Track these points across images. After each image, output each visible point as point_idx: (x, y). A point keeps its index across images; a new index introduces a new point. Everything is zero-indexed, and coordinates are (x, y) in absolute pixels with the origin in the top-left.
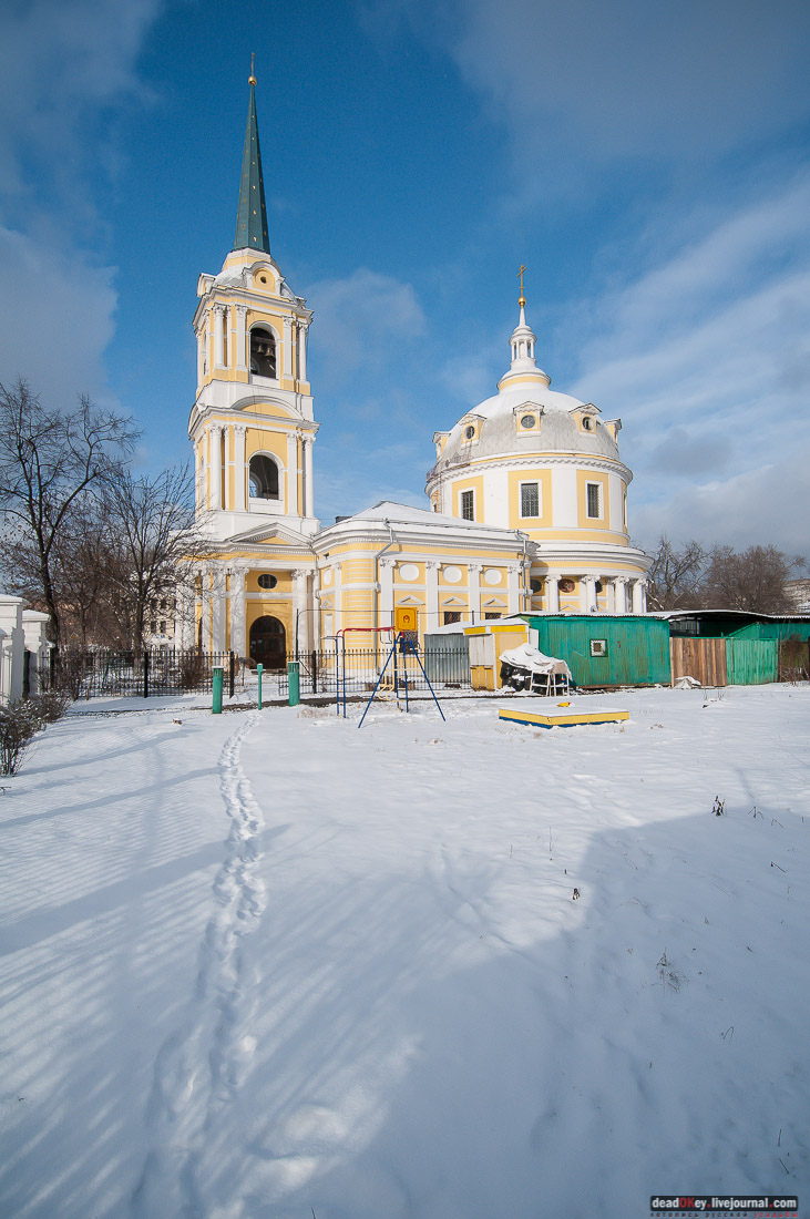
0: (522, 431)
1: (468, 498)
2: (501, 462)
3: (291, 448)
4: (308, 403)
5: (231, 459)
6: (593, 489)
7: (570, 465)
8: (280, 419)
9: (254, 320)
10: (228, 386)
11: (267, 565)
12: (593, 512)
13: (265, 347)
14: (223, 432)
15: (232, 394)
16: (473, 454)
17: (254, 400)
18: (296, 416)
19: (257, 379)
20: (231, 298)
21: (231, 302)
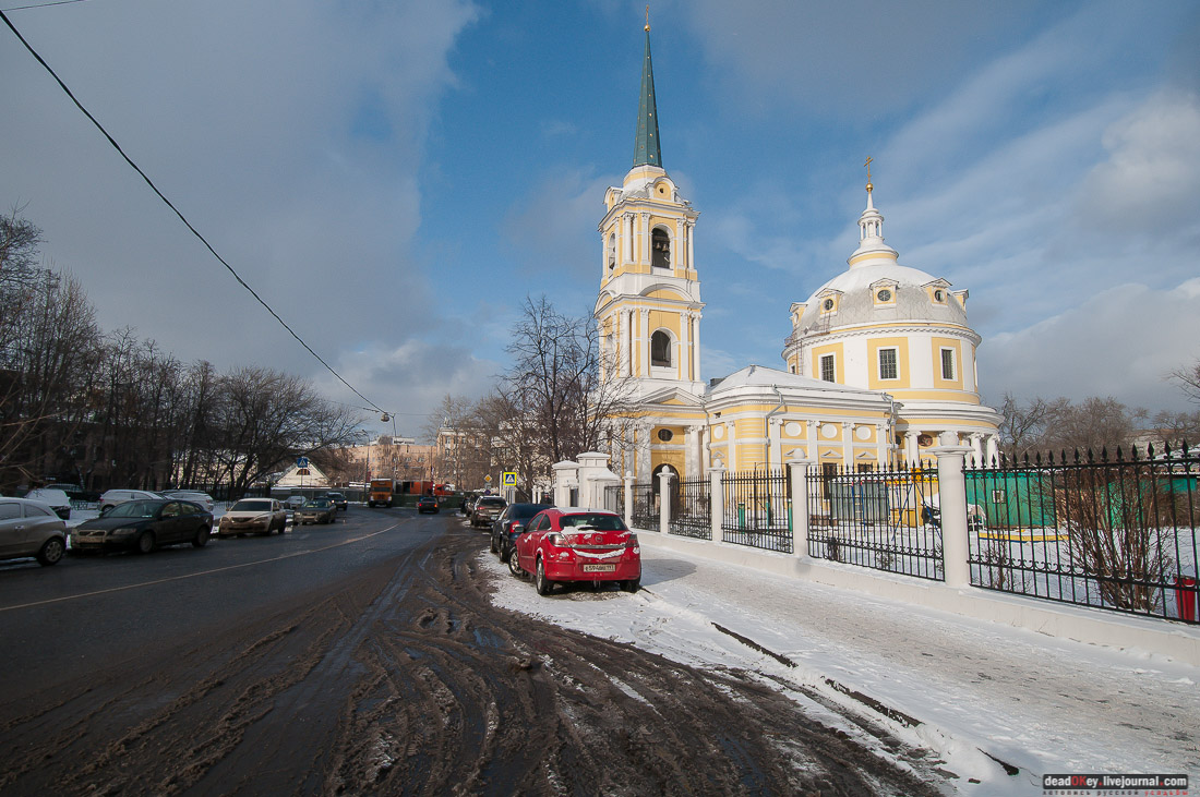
0: (879, 304)
1: (828, 363)
2: (860, 331)
3: (683, 324)
4: (696, 287)
5: (638, 335)
6: (946, 354)
7: (925, 333)
8: (675, 301)
9: (656, 223)
10: (636, 277)
11: (667, 422)
12: (947, 374)
13: (662, 244)
14: (631, 314)
15: (638, 284)
16: (831, 323)
17: (656, 288)
18: (687, 298)
19: (657, 270)
20: (637, 208)
21: (637, 210)
